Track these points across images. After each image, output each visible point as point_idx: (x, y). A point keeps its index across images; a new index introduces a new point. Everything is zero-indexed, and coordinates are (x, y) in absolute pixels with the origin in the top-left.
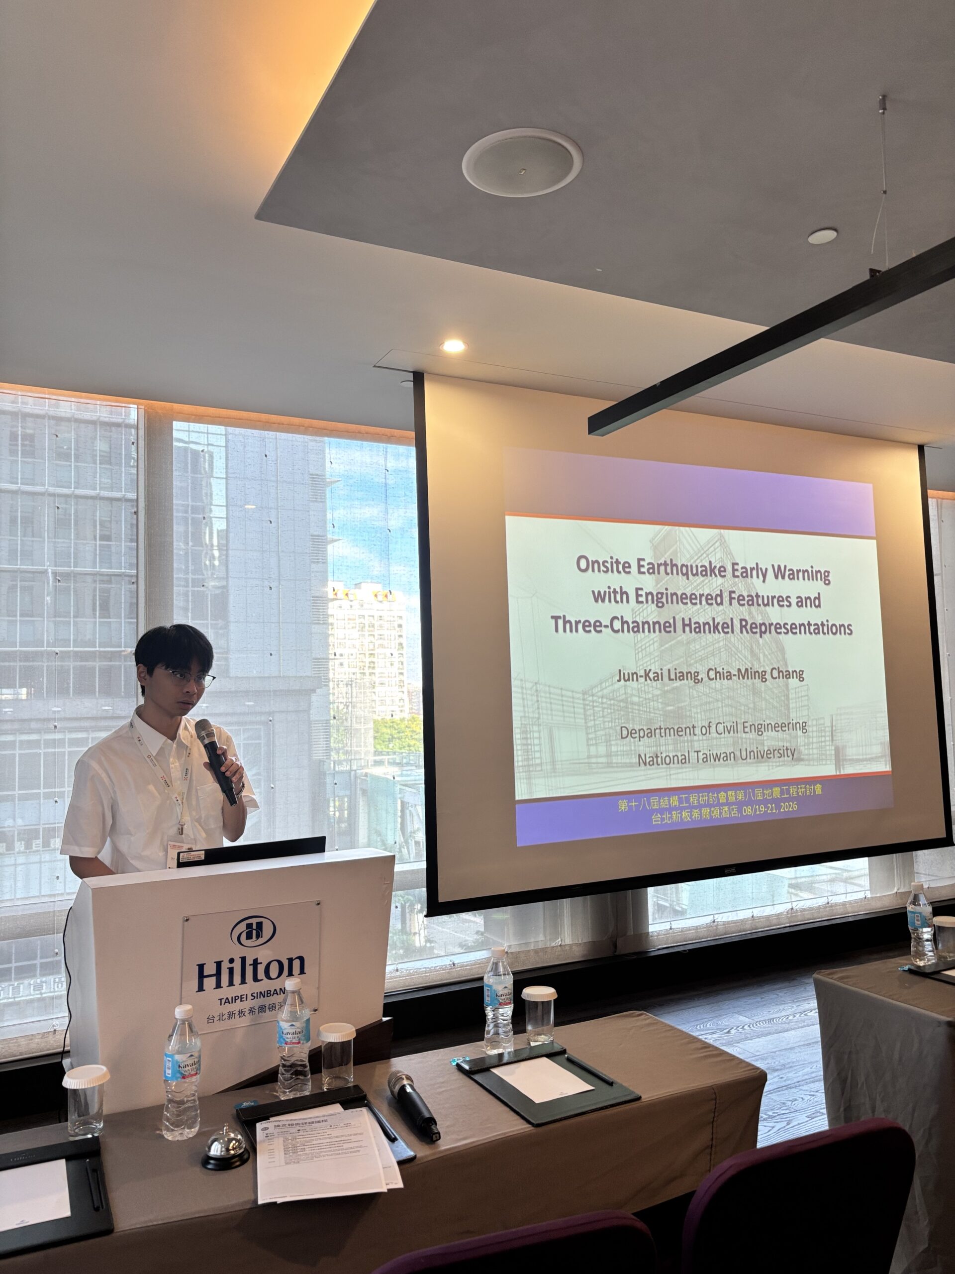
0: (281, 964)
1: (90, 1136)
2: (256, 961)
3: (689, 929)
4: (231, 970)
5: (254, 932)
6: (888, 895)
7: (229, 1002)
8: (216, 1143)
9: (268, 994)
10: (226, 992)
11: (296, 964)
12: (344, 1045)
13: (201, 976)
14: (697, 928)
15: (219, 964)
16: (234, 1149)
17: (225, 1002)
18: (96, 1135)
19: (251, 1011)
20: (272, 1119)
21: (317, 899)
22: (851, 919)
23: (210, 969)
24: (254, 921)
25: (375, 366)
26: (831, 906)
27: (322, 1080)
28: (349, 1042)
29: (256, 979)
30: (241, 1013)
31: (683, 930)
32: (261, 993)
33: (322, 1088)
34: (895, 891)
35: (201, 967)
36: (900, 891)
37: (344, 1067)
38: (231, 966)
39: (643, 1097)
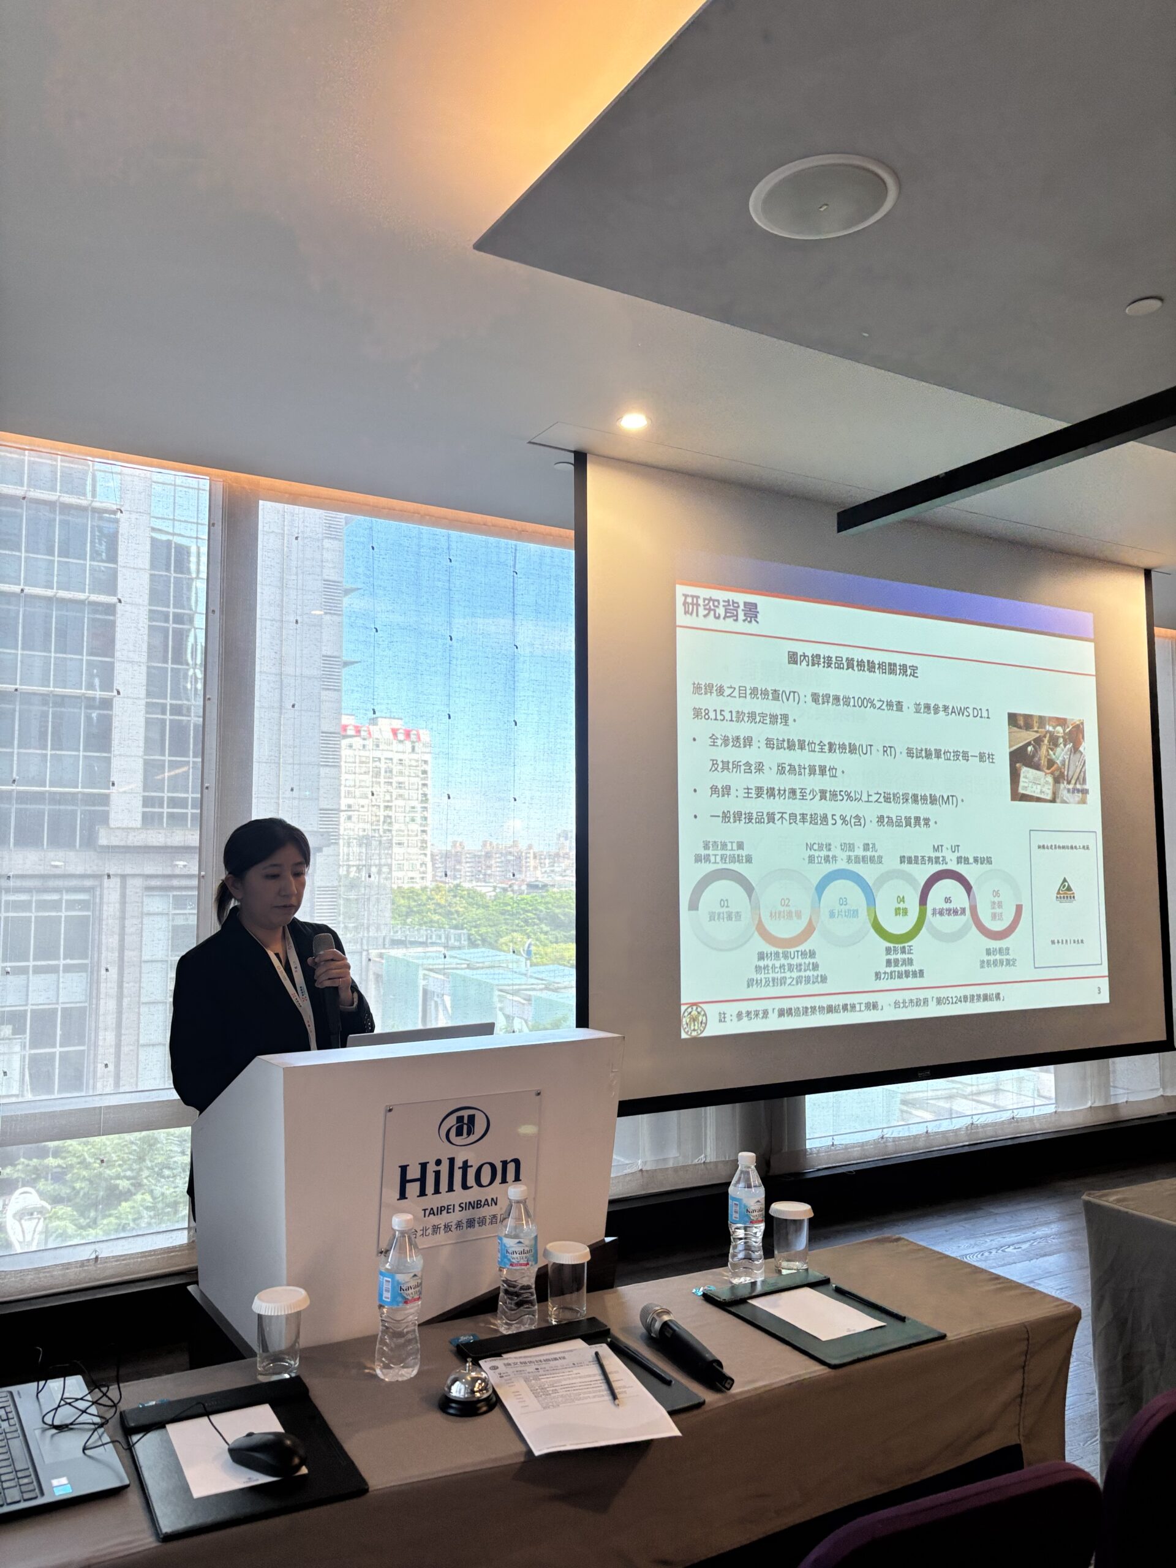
0: (493, 1167)
1: (287, 1376)
2: (465, 1163)
3: (854, 1146)
4: (437, 1174)
5: (465, 1127)
6: (1081, 1110)
7: (434, 1214)
8: (458, 1383)
9: (477, 1205)
10: (432, 1201)
11: (511, 1167)
12: (576, 1268)
13: (404, 1181)
14: (863, 1145)
15: (424, 1166)
16: (480, 1391)
17: (430, 1214)
18: (293, 1375)
19: (459, 1225)
20: (505, 1356)
21: (537, 1088)
22: (1039, 1138)
23: (414, 1172)
24: (466, 1113)
25: (530, 443)
26: (1017, 1122)
27: (548, 1310)
28: (583, 1265)
29: (465, 1186)
30: (447, 1227)
31: (846, 1147)
32: (470, 1203)
33: (547, 1321)
34: (1089, 1104)
35: (404, 1169)
36: (1096, 1105)
37: (575, 1295)
38: (437, 1168)
39: (948, 1335)
